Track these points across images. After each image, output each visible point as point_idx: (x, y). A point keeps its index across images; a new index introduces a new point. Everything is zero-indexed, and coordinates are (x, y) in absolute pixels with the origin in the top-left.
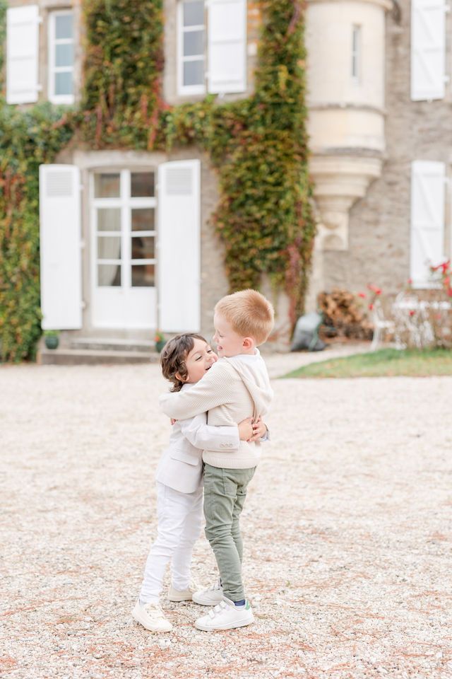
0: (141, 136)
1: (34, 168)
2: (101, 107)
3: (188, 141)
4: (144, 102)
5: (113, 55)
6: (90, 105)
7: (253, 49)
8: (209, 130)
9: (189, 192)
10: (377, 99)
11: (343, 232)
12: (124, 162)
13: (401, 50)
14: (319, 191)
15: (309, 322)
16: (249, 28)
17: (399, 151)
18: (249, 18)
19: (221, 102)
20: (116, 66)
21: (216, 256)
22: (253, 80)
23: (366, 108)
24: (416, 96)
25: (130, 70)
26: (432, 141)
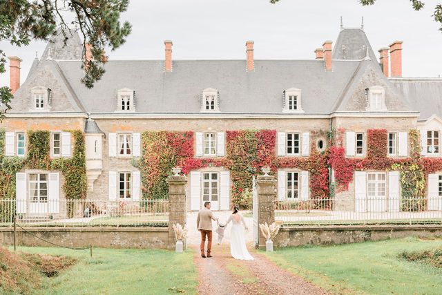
0: (45, 167)
1: (15, 173)
2: (34, 159)
3: (57, 168)
4: (45, 158)
5: (36, 146)
6: (30, 158)
7: (73, 147)
8: (62, 166)
9: (56, 180)
10: (101, 157)
11: (92, 188)
12: (39, 172)
13: (106, 145)
14: (88, 179)
15: (87, 210)
16: (71, 142)
17: (106, 168)
18: (71, 140)
19: (65, 159)
20: (38, 149)
21: (64, 195)
22: (72, 154)
23: (98, 159)
24: (110, 156)
25: (42, 150)
26: (114, 166)
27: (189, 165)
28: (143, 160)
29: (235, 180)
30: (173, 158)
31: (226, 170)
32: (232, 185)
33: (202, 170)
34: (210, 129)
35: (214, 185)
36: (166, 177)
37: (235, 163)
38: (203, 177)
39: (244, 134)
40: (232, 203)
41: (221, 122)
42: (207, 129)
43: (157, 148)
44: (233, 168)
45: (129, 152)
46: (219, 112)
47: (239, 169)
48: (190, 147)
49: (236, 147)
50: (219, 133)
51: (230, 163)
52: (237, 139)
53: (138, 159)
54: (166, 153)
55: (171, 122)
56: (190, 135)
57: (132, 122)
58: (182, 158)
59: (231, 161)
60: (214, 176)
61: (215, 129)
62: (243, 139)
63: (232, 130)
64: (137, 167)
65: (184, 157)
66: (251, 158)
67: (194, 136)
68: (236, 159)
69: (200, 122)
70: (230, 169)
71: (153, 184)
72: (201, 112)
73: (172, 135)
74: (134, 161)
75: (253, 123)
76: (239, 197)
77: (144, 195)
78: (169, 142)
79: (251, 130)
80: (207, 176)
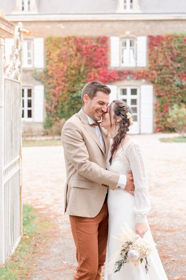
27: (102, 78)
28: (46, 71)
29: (159, 97)
30: (82, 69)
31: (148, 84)
32: (155, 102)
33: (118, 83)
34: (128, 33)
35: (134, 102)
36: (74, 92)
37: (159, 75)
38: (119, 92)
39: (170, 38)
40: (155, 125)
41: (142, 25)
42: (123, 33)
43: (64, 56)
44: (156, 81)
45: (29, 62)
46: (139, 11)
47: (164, 82)
48: (104, 55)
49: (161, 55)
50: (139, 38)
51: (153, 74)
52: (162, 45)
53: (41, 71)
54: (74, 63)
55: (81, 25)
56: (104, 41)
57: (34, 26)
58: (93, 70)
59: (154, 72)
60: (134, 92)
61: (133, 33)
62: (169, 46)
63: (155, 34)
64: (40, 80)
65: (96, 67)
66: (178, 68)
67: (108, 41)
68: (161, 70)
69: (116, 25)
70: (153, 82)
71: (58, 101)
72: (118, 12)
73: (82, 41)
74: (36, 73)
75: (181, 25)
76: (163, 117)
77: (48, 115)
78: (79, 50)
79: (179, 33)
80: (124, 92)
